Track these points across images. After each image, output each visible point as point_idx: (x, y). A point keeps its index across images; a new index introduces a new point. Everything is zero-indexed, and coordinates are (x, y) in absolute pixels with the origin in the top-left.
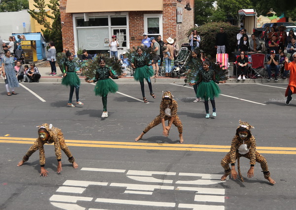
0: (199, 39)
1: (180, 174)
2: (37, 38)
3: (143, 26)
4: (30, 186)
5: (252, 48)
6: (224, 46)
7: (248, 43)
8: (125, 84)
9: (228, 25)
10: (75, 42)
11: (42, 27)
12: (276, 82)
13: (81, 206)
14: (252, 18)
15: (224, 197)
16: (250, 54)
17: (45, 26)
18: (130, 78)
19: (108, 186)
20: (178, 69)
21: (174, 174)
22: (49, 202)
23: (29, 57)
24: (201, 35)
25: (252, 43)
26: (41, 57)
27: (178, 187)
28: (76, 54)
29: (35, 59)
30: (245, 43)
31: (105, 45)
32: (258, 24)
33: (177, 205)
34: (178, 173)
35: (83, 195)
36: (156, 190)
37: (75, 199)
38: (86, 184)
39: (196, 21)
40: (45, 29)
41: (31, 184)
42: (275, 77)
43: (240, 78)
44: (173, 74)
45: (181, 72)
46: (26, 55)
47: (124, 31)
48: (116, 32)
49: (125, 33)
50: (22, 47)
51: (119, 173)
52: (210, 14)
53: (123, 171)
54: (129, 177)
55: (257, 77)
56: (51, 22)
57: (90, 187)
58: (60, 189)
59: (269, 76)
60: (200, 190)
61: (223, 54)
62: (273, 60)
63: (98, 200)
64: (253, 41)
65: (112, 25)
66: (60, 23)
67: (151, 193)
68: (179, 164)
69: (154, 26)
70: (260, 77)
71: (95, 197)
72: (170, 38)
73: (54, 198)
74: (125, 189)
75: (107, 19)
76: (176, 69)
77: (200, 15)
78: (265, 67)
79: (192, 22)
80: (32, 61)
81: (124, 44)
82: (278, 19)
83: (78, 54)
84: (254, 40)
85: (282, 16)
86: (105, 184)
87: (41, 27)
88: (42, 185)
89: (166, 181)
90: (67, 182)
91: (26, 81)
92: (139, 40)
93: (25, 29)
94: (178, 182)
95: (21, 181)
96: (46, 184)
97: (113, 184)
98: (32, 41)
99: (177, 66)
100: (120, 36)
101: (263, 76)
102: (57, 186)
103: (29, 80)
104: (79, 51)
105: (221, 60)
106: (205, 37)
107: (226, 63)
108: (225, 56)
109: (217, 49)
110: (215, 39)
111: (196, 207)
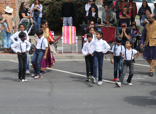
6: (71, 18)
24: (45, 5)
25: (105, 15)
30: (94, 14)
55: (108, 52)
61: (70, 27)
62: (125, 33)
72: (8, 7)
105: (68, 34)
106: (50, 7)
107: (73, 37)
108: (72, 29)
109: (63, 21)
110: (61, 9)
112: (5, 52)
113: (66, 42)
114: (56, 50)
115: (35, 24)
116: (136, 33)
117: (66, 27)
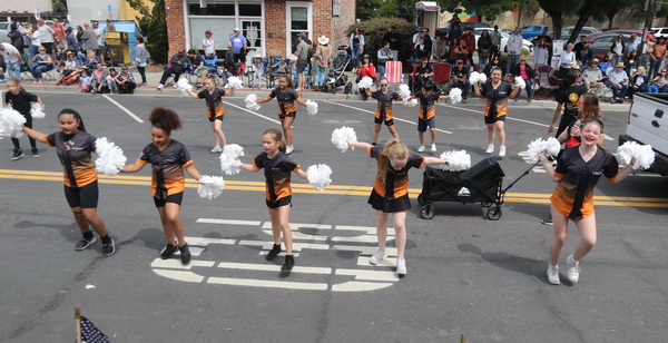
1: (338, 228)
2: (130, 29)
3: (285, 18)
6: (396, 51)
9: (401, 22)
10: (187, 37)
11: (137, 13)
12: (464, 103)
14: (433, 14)
17: (141, 12)
20: (333, 81)
21: (329, 227)
23: (118, 57)
24: (365, 35)
29: (127, 61)
32: (441, 23)
33: (333, 271)
36: (304, 250)
39: (358, 15)
40: (141, 16)
42: (464, 95)
44: (326, 87)
45: (337, 85)
47: (257, 24)
48: (245, 24)
49: (259, 28)
52: (378, 6)
56: (151, 6)
61: (395, 62)
63: (223, 265)
64: (436, 46)
65: (240, 15)
66: (164, 8)
68: (335, 214)
69: (299, 18)
72: (324, 37)
75: (233, 6)
77: (364, 8)
79: (353, 16)
81: (258, 43)
82: (468, 17)
85: (474, 14)
87: (135, 13)
89: (317, 238)
92: (279, 37)
93: (111, 15)
98: (121, 33)
99: (332, 76)
100: (252, 32)
103: (117, 90)
105: (392, 70)
106: (371, 38)
107: (398, 74)
108: (398, 65)
111: (359, 274)
115: (353, 59)
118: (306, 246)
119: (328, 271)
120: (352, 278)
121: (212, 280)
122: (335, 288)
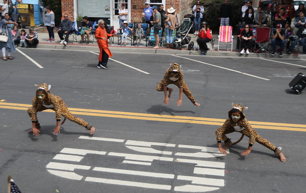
0: (202, 10)
1: (180, 146)
4: (26, 153)
5: (257, 21)
6: (228, 18)
7: (253, 16)
8: (124, 54)
10: (75, 8)
12: (281, 57)
13: (78, 174)
15: (224, 170)
16: (255, 28)
18: (130, 47)
19: (106, 155)
21: (174, 145)
22: (45, 169)
23: (26, 22)
25: (258, 16)
26: (38, 22)
27: (177, 159)
28: (75, 20)
29: (32, 24)
30: (250, 15)
31: (106, 12)
33: (176, 176)
34: (177, 145)
35: (81, 163)
36: (154, 161)
37: (72, 167)
38: (84, 152)
41: (27, 151)
42: (280, 52)
43: (242, 52)
44: (174, 45)
46: (23, 20)
50: (19, 10)
51: (117, 143)
53: (122, 141)
54: (128, 147)
55: (261, 52)
57: (88, 155)
58: (57, 157)
59: (273, 51)
60: (200, 163)
61: (227, 27)
62: (279, 34)
63: (96, 169)
64: (258, 14)
67: (150, 164)
68: (178, 136)
70: (264, 52)
71: (93, 165)
73: (50, 165)
74: (123, 159)
76: (177, 40)
78: (270, 41)
80: (29, 26)
83: (77, 21)
84: (260, 13)
86: (103, 153)
88: (39, 152)
89: (165, 153)
90: (65, 150)
91: (23, 46)
92: (141, 8)
94: (178, 154)
95: (17, 147)
96: (43, 151)
97: (111, 154)
98: (29, 5)
99: (179, 37)
101: (267, 51)
102: (55, 154)
103: (26, 45)
104: (79, 18)
105: (224, 33)
106: (209, 8)
107: (229, 36)
108: (229, 29)
109: (220, 21)
110: (219, 10)
111: (195, 180)
112: (167, 48)
113: (222, 41)
114: (213, 47)
115: (195, 24)
116: (290, 35)
117: (223, 26)
118: (157, 158)
119: (172, 176)
120: (189, 183)
121: (88, 179)
122: (177, 189)
